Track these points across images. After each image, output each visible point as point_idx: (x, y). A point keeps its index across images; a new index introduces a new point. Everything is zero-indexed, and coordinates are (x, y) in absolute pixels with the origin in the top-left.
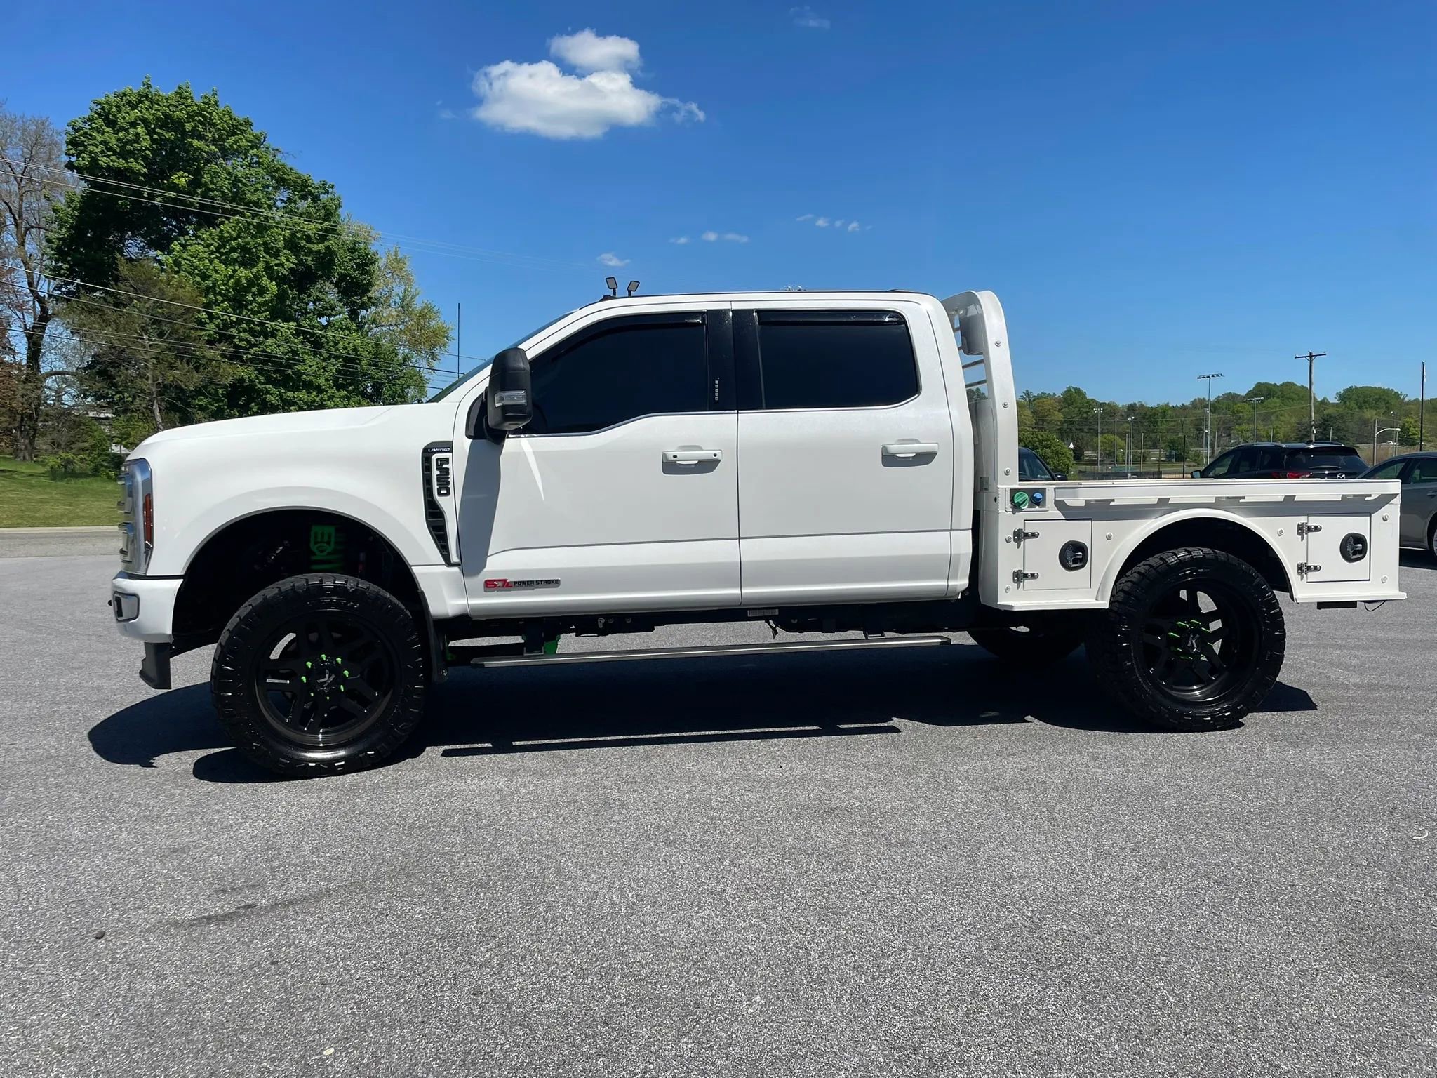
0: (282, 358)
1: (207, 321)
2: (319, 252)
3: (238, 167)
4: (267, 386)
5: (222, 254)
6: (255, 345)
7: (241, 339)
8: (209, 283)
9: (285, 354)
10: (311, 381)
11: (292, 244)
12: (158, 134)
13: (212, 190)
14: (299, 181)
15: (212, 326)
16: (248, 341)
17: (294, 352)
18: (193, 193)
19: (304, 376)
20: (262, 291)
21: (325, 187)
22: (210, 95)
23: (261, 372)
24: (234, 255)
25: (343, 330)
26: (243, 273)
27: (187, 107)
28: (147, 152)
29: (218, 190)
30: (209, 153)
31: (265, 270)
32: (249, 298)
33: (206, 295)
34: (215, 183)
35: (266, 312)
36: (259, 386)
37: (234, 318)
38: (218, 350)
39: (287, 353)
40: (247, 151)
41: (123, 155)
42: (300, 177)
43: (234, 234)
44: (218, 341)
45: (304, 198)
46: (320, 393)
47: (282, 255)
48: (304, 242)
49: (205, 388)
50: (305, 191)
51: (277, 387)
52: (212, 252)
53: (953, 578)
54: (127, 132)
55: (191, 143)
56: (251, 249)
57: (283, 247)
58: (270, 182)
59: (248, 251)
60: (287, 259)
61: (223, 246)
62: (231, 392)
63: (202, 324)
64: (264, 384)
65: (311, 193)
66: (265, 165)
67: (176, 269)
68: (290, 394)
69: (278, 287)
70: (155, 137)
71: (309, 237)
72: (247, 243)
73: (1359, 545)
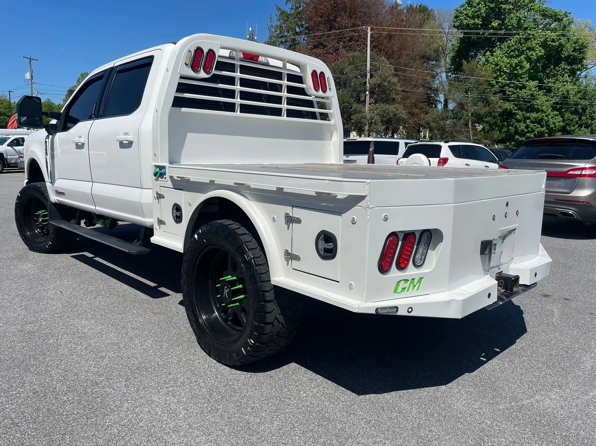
0: (526, 98)
1: (495, 84)
2: (555, 46)
3: (522, 14)
4: (518, 111)
5: (508, 54)
6: (515, 93)
7: (509, 91)
8: (498, 67)
9: (527, 96)
10: (539, 108)
11: (544, 45)
12: (488, 6)
13: (509, 26)
14: (553, 14)
15: (497, 86)
16: (513, 92)
17: (532, 95)
18: (501, 29)
19: (536, 106)
20: (522, 67)
21: (566, 14)
23: (516, 105)
24: (512, 53)
25: (563, 82)
26: (515, 61)
28: (483, 14)
29: (511, 26)
30: (510, 9)
31: (525, 58)
32: (516, 72)
33: (496, 73)
34: (510, 23)
35: (526, 77)
36: (514, 111)
37: (508, 82)
38: (497, 97)
39: (528, 96)
40: (528, 4)
41: (473, 18)
42: (554, 12)
43: (514, 44)
44: (498, 93)
45: (555, 21)
46: (543, 113)
47: (536, 50)
48: (550, 42)
49: (490, 113)
50: (557, 18)
51: (522, 111)
52: (504, 54)
53: (144, 216)
54: (475, 7)
55: (502, 6)
56: (519, 49)
57: (537, 46)
58: (538, 17)
59: (518, 50)
60: (540, 51)
61: (508, 50)
62: (501, 115)
63: (493, 86)
64: (517, 110)
65: (558, 18)
66: (536, 9)
67: (486, 63)
68: (528, 114)
69: (530, 65)
70: (487, 7)
71: (553, 39)
72: (518, 47)
73: (331, 244)
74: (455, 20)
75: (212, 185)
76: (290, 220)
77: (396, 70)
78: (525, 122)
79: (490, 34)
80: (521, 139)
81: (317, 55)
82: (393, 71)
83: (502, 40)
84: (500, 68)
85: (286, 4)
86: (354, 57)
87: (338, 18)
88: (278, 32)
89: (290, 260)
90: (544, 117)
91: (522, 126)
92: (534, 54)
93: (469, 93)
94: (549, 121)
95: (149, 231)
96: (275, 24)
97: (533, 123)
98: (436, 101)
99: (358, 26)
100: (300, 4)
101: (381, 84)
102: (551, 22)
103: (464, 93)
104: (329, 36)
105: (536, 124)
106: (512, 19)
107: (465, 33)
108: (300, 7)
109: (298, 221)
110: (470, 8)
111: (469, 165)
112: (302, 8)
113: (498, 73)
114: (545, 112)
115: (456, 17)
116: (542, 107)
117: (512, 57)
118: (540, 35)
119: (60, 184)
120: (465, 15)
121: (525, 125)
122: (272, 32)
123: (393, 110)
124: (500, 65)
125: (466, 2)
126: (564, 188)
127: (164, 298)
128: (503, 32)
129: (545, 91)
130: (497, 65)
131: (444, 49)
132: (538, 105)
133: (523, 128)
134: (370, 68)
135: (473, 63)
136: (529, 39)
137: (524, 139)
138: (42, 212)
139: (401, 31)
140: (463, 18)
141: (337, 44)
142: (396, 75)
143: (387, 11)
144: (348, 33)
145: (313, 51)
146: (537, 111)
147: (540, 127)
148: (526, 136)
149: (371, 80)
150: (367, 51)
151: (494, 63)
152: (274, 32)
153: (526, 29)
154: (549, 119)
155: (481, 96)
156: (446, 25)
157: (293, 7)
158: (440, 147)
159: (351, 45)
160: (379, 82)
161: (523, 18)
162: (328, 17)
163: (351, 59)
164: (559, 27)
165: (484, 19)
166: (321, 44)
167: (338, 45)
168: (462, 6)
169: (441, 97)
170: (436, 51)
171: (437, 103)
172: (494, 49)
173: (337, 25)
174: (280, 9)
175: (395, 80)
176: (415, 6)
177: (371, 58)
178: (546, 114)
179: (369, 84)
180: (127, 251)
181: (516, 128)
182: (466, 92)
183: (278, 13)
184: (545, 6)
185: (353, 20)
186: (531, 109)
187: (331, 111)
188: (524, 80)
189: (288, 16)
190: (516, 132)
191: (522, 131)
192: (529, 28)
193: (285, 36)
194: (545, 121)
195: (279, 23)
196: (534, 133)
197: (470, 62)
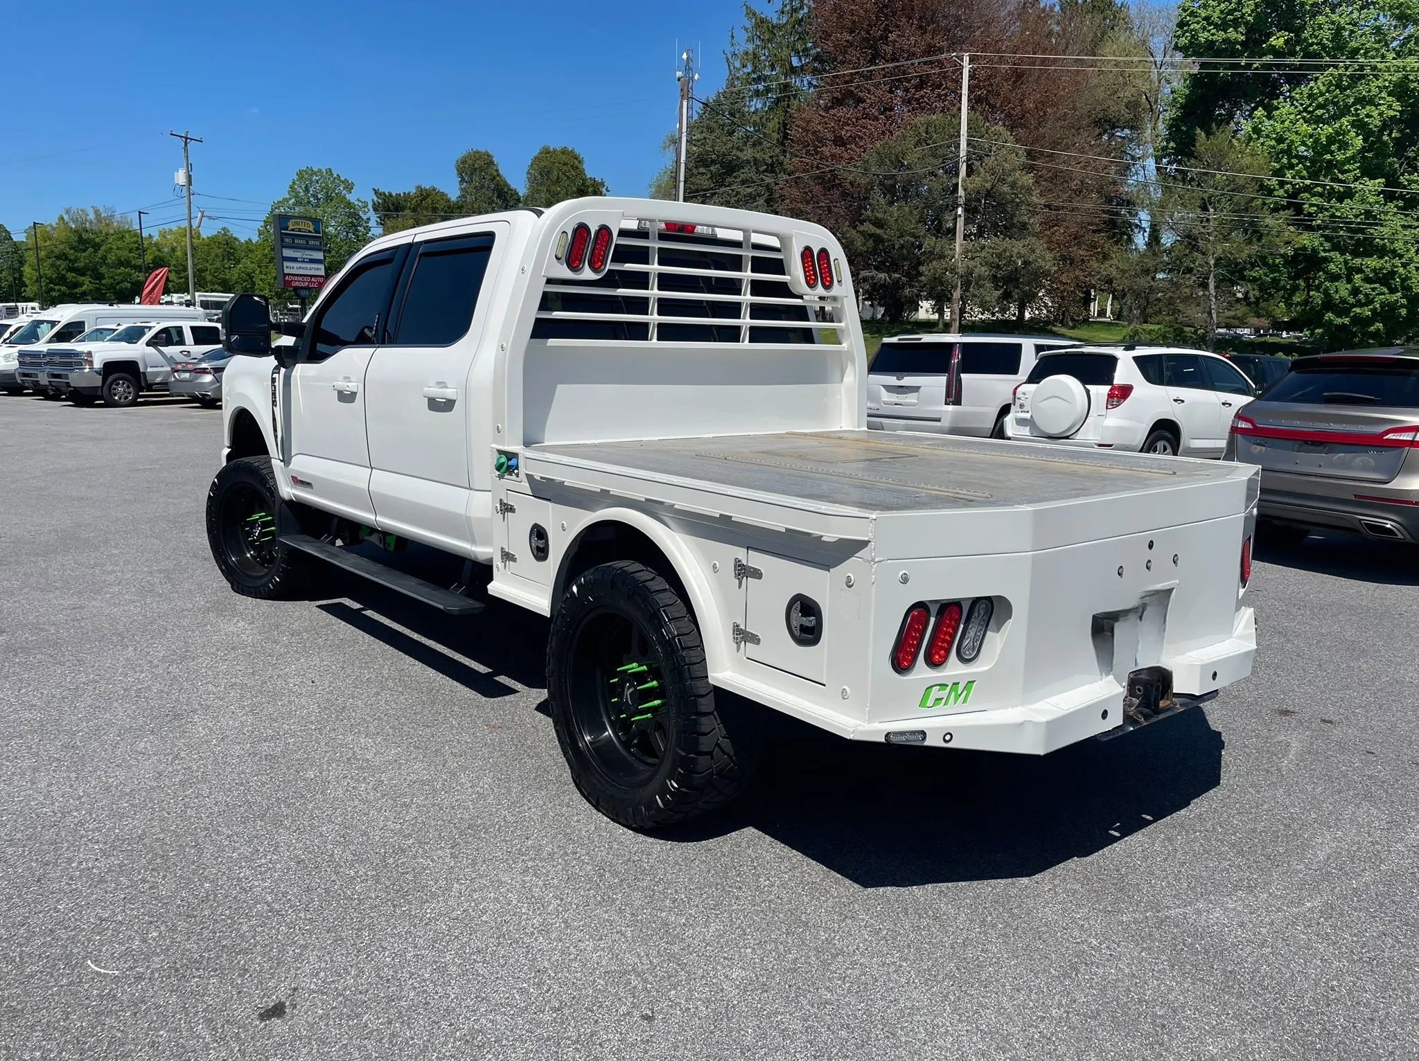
0: (1352, 223)
1: (1277, 187)
3: (1345, 15)
4: (1332, 254)
5: (1309, 113)
6: (1326, 210)
7: (1312, 205)
8: (1284, 146)
9: (1356, 216)
10: (1385, 244)
11: (1400, 90)
13: (1312, 44)
15: (1281, 192)
16: (1320, 207)
17: (1368, 214)
18: (1293, 54)
19: (1377, 240)
20: (1344, 146)
23: (1328, 238)
24: (1319, 112)
26: (1327, 130)
28: (1249, 18)
29: (1317, 44)
31: (1352, 123)
32: (1328, 157)
33: (1278, 160)
34: (1316, 37)
35: (1355, 170)
36: (1324, 254)
37: (1308, 182)
38: (1281, 218)
39: (1359, 215)
41: (1223, 26)
43: (1323, 89)
44: (1284, 208)
46: (1394, 258)
47: (1380, 105)
49: (1263, 258)
51: (1342, 254)
53: (473, 542)
54: (1229, 2)
56: (1338, 102)
57: (1383, 94)
58: (1386, 21)
59: (1335, 104)
60: (1390, 107)
61: (1310, 105)
62: (1290, 261)
63: (1270, 192)
64: (1329, 251)
67: (1255, 136)
68: (1358, 261)
69: (1365, 140)
72: (1336, 97)
73: (813, 618)
74: (1180, 32)
75: (605, 498)
76: (743, 571)
77: (1030, 154)
78: (1349, 281)
79: (1265, 66)
80: (1339, 321)
81: (840, 121)
82: (1023, 159)
83: (1295, 80)
84: (1290, 146)
86: (928, 125)
87: (891, 33)
88: (749, 69)
89: (743, 642)
90: (1397, 267)
91: (1342, 290)
92: (1375, 114)
93: (1212, 210)
94: (1407, 278)
95: (484, 571)
96: (742, 50)
97: (1371, 283)
98: (1130, 227)
99: (941, 51)
100: (802, 2)
101: (992, 189)
103: (1199, 211)
104: (869, 76)
105: (1377, 285)
106: (1320, 29)
107: (1203, 66)
108: (801, 8)
109: (757, 574)
110: (1215, 4)
111: (1183, 401)
112: (806, 10)
113: (1285, 161)
114: (1401, 257)
115: (1181, 25)
116: (1392, 243)
117: (1319, 120)
119: (300, 464)
120: (1204, 19)
121: (1349, 286)
122: (735, 67)
123: (1023, 251)
124: (1288, 141)
126: (1375, 470)
127: (507, 698)
128: (1296, 60)
129: (1401, 203)
130: (1280, 140)
131: (1152, 100)
132: (1383, 239)
133: (1344, 293)
134: (968, 151)
135: (1222, 136)
136: (1362, 77)
137: (1346, 321)
138: (261, 517)
139: (1043, 61)
140: (1197, 27)
141: (889, 95)
142: (1031, 169)
143: (1010, 13)
144: (915, 67)
145: (832, 112)
146: (1382, 252)
147: (1385, 290)
148: (1352, 314)
149: (968, 182)
150: (960, 109)
151: (1274, 136)
152: (738, 70)
153: (1355, 52)
154: (1410, 272)
155: (1239, 216)
156: (1158, 43)
157: (786, 9)
158: (1112, 361)
159: (922, 97)
160: (988, 185)
161: (1347, 27)
162: (868, 32)
163: (922, 129)
165: (1251, 29)
166: (850, 94)
167: (891, 98)
169: (1144, 217)
170: (1133, 105)
171: (1132, 230)
172: (1275, 102)
173: (889, 50)
174: (754, 14)
175: (1028, 179)
177: (969, 128)
178: (1404, 260)
179: (965, 190)
180: (442, 607)
181: (1326, 293)
182: (1204, 208)
183: (749, 24)
185: (928, 37)
186: (1367, 248)
187: (842, 324)
188: (1351, 176)
189: (773, 29)
190: (1328, 304)
191: (1343, 301)
192: (1362, 51)
193: (765, 78)
194: (1400, 277)
195: (751, 47)
196: (1371, 307)
197: (1213, 134)
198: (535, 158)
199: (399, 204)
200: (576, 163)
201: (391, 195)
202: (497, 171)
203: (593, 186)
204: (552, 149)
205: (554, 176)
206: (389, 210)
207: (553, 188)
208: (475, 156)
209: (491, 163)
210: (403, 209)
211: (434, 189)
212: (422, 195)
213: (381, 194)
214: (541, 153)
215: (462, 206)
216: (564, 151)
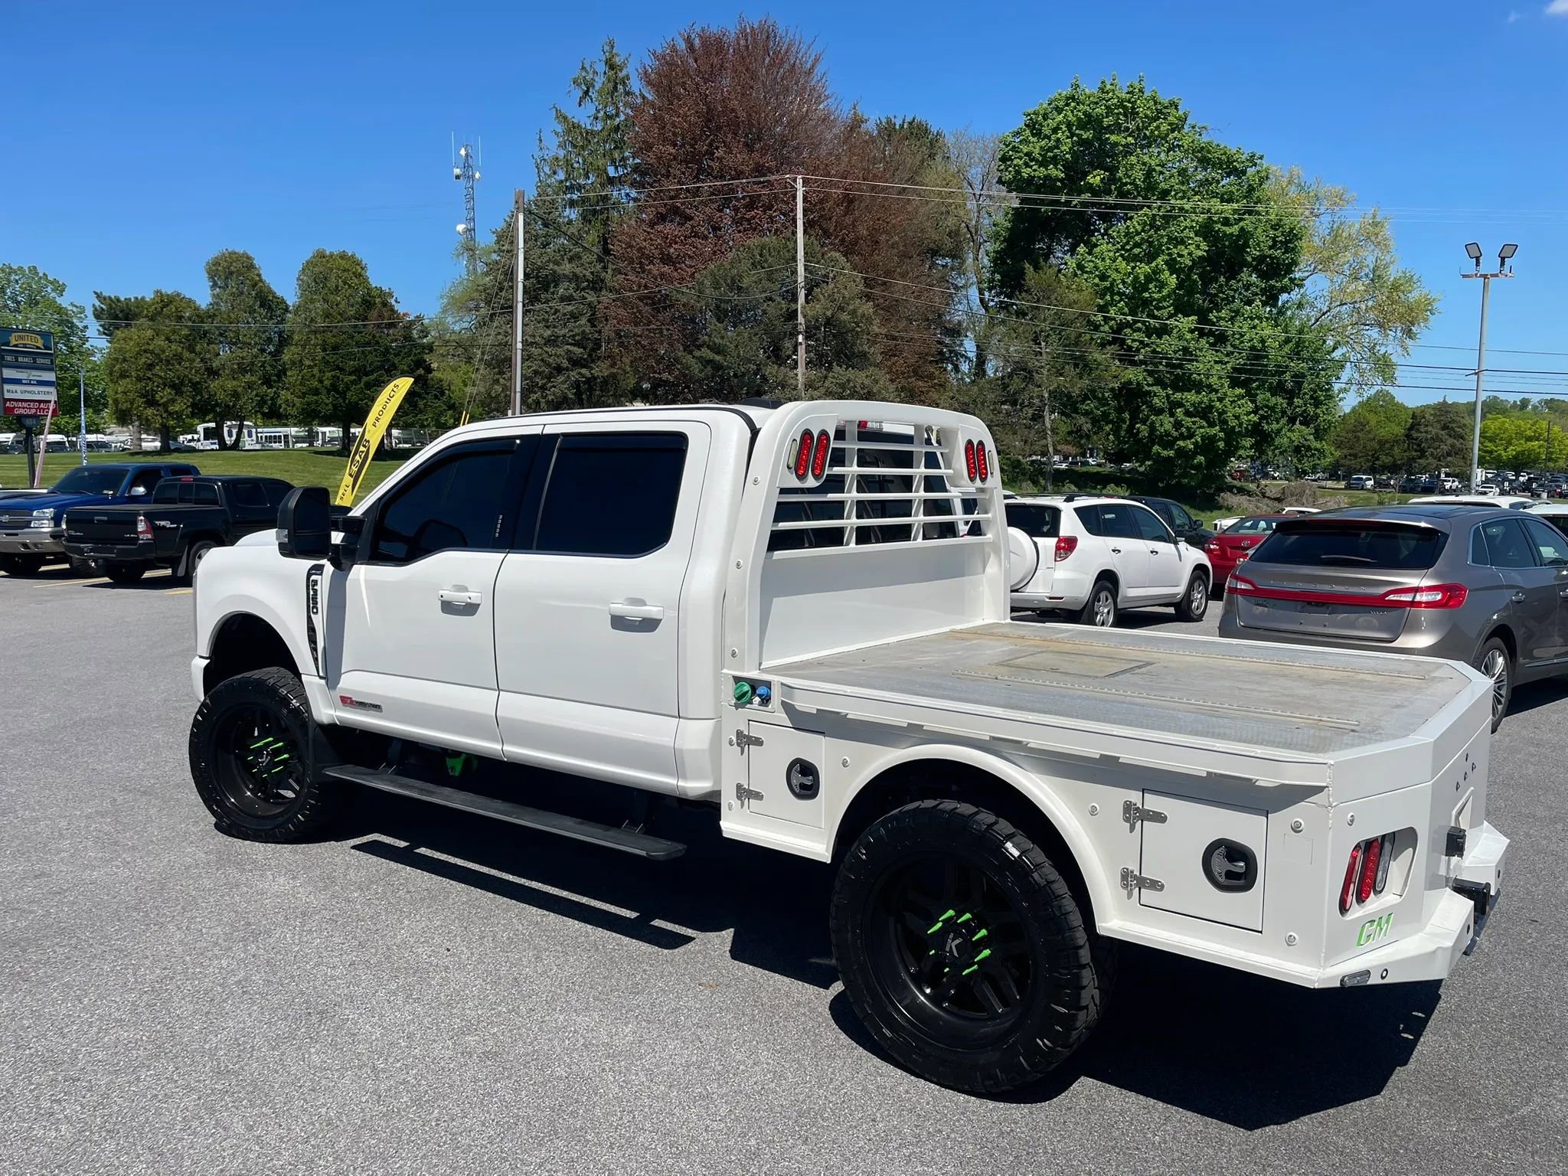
0: (1171, 359)
1: (1102, 323)
2: (1232, 234)
3: (1154, 156)
4: (1154, 388)
5: (1127, 251)
6: (1148, 345)
7: (1134, 341)
8: (1107, 284)
9: (1175, 352)
10: (1201, 380)
11: (1206, 231)
12: (1077, 135)
13: (1126, 184)
14: (1224, 157)
16: (1142, 342)
17: (1185, 350)
18: (1109, 193)
19: (1194, 376)
20: (1162, 285)
21: (1252, 159)
22: (1136, 84)
23: (1150, 373)
24: (1136, 251)
25: (1252, 319)
26: (1144, 269)
27: (1107, 101)
28: (1067, 156)
29: (1131, 184)
30: (1127, 145)
31: (1166, 263)
32: (1146, 295)
33: (1102, 296)
34: (1129, 177)
35: (1169, 307)
36: (1147, 388)
37: (1129, 318)
38: (1107, 353)
39: (1178, 351)
40: (1167, 135)
41: (1043, 164)
42: (1225, 153)
43: (1139, 228)
44: (1110, 343)
45: (1229, 176)
46: (1211, 392)
47: (1189, 244)
48: (1219, 226)
49: (1093, 391)
50: (1231, 167)
51: (1164, 388)
52: (1118, 250)
54: (1049, 138)
55: (1109, 139)
56: (1153, 242)
57: (1192, 235)
58: (1190, 164)
59: (1151, 244)
60: (1198, 247)
61: (1128, 243)
62: (1117, 394)
63: (1097, 328)
64: (1152, 385)
65: (1236, 169)
66: (1186, 147)
67: (1079, 272)
68: (1178, 395)
69: (1177, 279)
70: (1075, 138)
71: (1227, 219)
72: (1150, 237)
73: (1242, 864)
74: (1002, 167)
75: (916, 733)
76: (1136, 814)
77: (868, 283)
78: (1172, 415)
79: (1084, 204)
80: (1165, 453)
81: (667, 238)
82: (861, 287)
83: (1111, 219)
84: (1112, 284)
85: (580, 105)
86: (763, 247)
87: (717, 148)
88: (561, 176)
89: (1137, 889)
90: (1214, 401)
91: (1165, 423)
92: (1185, 253)
93: (1043, 343)
94: (1225, 412)
96: (552, 155)
97: (1191, 417)
98: (956, 356)
99: (770, 171)
100: (618, 108)
101: (833, 317)
102: (1219, 176)
103: (1031, 344)
104: (696, 192)
105: (1197, 419)
106: (1133, 170)
107: (1023, 201)
108: (617, 115)
109: (1157, 817)
110: (1035, 139)
111: (1119, 551)
112: (622, 117)
113: (1108, 297)
114: (1217, 391)
115: (1004, 159)
116: (1208, 378)
117: (1136, 258)
118: (1196, 209)
120: (1027, 154)
121: (1172, 419)
122: (545, 174)
123: (867, 382)
124: (1110, 279)
125: (1025, 125)
126: (1379, 630)
128: (1111, 200)
129: (1212, 339)
130: (1103, 277)
131: (973, 231)
132: (1199, 375)
133: (1168, 426)
134: (806, 277)
135: (1047, 270)
136: (1175, 218)
137: (1172, 453)
138: (268, 745)
140: (1021, 162)
141: (719, 214)
142: (869, 297)
143: (836, 136)
144: (744, 186)
145: (660, 228)
146: (1198, 387)
147: (1206, 425)
148: (1176, 447)
149: (808, 308)
150: (794, 233)
151: (1097, 273)
152: (549, 176)
153: (1164, 195)
154: (1226, 407)
155: (1069, 350)
156: (975, 173)
157: (599, 115)
158: (1056, 512)
159: (754, 218)
160: (829, 313)
161: (1157, 168)
162: (692, 146)
163: (756, 252)
164: (1238, 190)
165: (1068, 167)
166: (675, 211)
167: (720, 217)
168: (1018, 133)
169: (969, 346)
170: (954, 234)
171: (958, 359)
172: (1094, 239)
173: (715, 165)
174: (565, 118)
175: (868, 308)
176: (898, 122)
177: (806, 253)
178: (1219, 395)
179: (805, 317)
181: (1152, 426)
182: (1036, 341)
183: (559, 129)
184: (1205, 139)
185: (756, 155)
186: (1186, 383)
187: (990, 515)
188: (1165, 313)
189: (587, 135)
190: (1154, 437)
191: (1167, 434)
192: (1173, 193)
193: (580, 188)
194: (1217, 411)
195: (561, 153)
196: (1193, 440)
197: (1041, 268)
198: (307, 262)
199: (131, 310)
200: (360, 270)
201: (118, 300)
202: (259, 275)
203: (380, 296)
204: (328, 253)
205: (332, 284)
206: (116, 317)
207: (331, 297)
208: (230, 258)
209: (251, 267)
210: (136, 316)
211: (178, 295)
212: (162, 301)
213: (105, 299)
214: (314, 257)
215: (215, 315)
216: (343, 256)
